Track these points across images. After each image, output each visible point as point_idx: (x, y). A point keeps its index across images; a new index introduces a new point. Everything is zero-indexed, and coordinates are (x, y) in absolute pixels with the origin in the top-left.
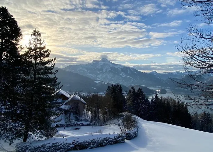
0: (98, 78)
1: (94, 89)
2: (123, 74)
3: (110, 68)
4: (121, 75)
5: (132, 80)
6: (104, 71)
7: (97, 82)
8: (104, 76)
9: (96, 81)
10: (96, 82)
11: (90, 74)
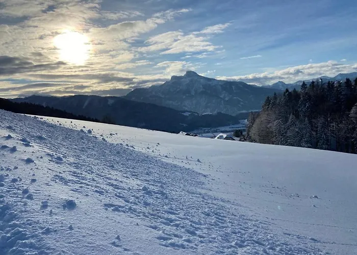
0: (185, 106)
1: (185, 125)
2: (224, 95)
3: (201, 86)
4: (222, 96)
5: (242, 103)
6: (193, 93)
7: (187, 114)
8: (194, 102)
9: (184, 112)
10: (185, 114)
11: (171, 102)
